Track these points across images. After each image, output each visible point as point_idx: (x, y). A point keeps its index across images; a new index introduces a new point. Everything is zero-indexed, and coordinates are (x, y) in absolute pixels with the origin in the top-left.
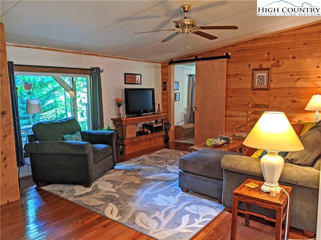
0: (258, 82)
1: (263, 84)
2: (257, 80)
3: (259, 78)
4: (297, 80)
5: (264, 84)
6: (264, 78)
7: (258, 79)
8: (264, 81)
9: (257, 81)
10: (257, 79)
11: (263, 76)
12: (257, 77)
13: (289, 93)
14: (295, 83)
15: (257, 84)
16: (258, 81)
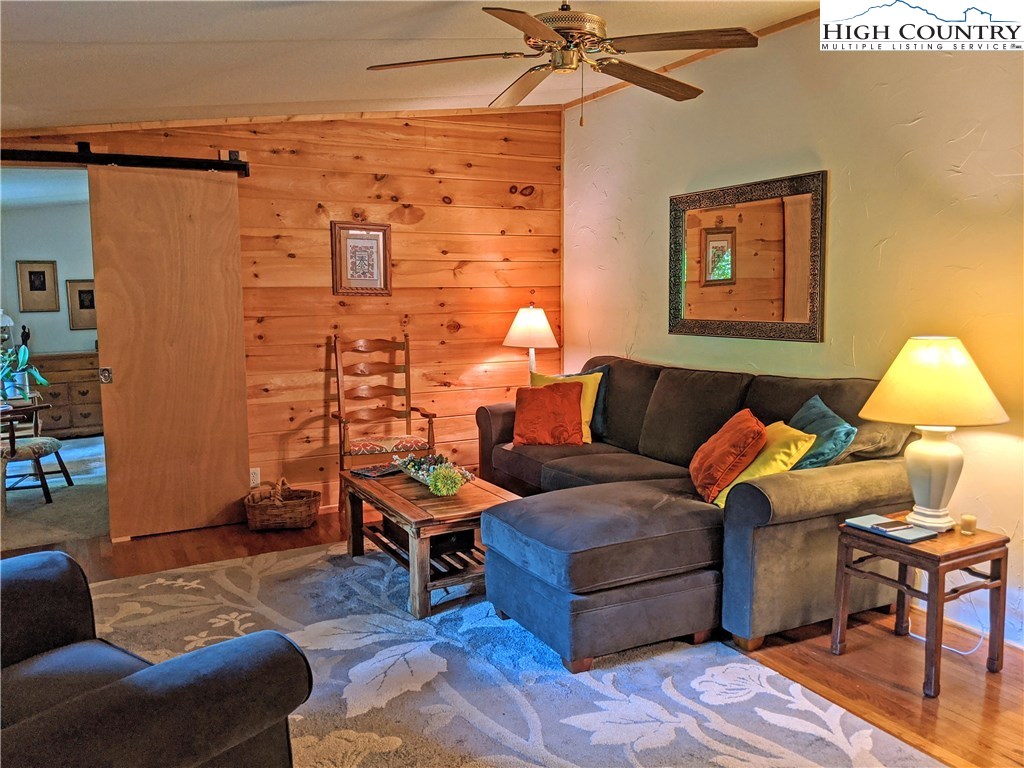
0: (352, 269)
1: (368, 275)
2: (350, 261)
3: (354, 253)
4: (459, 267)
5: (372, 274)
6: (370, 256)
7: (352, 257)
8: (372, 265)
9: (350, 266)
10: (349, 257)
11: (366, 248)
12: (349, 252)
13: (442, 305)
14: (455, 274)
15: (352, 276)
16: (354, 264)
